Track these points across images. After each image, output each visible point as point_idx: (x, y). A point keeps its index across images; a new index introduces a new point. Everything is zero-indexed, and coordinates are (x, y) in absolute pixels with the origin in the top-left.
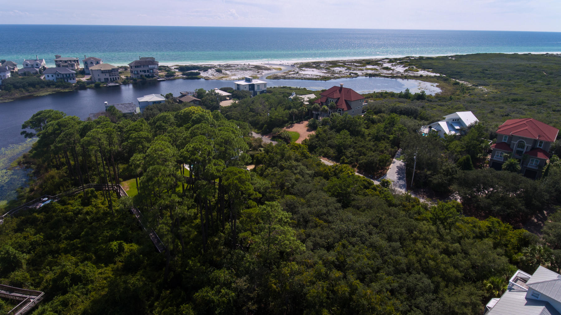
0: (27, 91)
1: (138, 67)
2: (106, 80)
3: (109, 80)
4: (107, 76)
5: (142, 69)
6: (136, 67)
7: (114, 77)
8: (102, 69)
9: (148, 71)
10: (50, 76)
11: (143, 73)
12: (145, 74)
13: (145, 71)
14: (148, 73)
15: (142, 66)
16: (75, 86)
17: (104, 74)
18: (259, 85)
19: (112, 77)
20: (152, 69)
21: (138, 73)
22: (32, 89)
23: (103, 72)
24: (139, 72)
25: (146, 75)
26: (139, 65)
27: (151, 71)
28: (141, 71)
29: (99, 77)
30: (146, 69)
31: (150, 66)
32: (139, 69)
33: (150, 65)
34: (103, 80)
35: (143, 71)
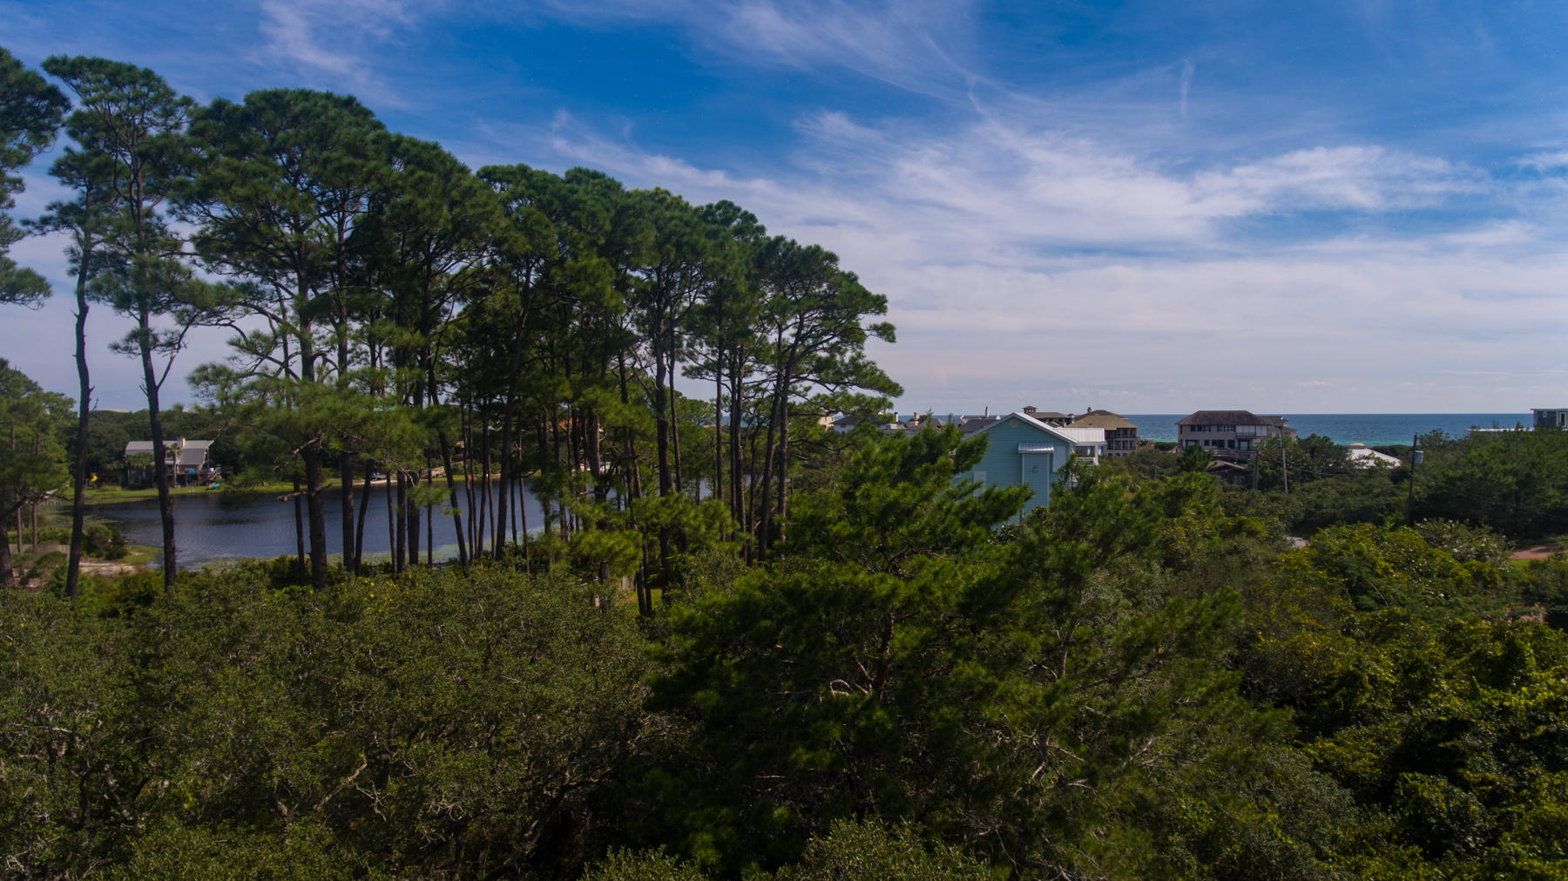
1: (1200, 428)
5: (1213, 435)
6: (1193, 428)
9: (1231, 444)
13: (1220, 444)
15: (1214, 429)
20: (1248, 440)
24: (1201, 443)
26: (1205, 423)
27: (1244, 445)
28: (1207, 443)
30: (1225, 436)
31: (1239, 429)
32: (1201, 436)
33: (1244, 425)
35: (1214, 443)
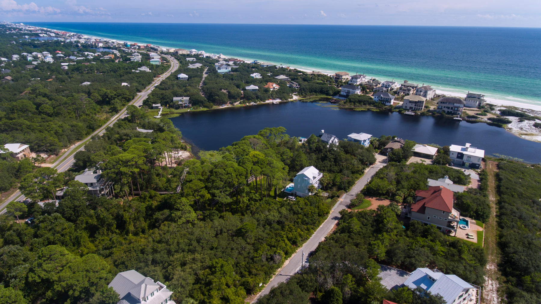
0: (355, 104)
1: (443, 103)
2: (411, 108)
3: (414, 109)
4: (413, 106)
5: (447, 105)
6: (441, 103)
7: (418, 107)
8: (410, 100)
9: (452, 108)
10: (377, 97)
11: (446, 110)
12: (448, 110)
13: (448, 108)
14: (451, 110)
15: (448, 103)
16: (385, 108)
17: (411, 104)
18: (469, 157)
19: (416, 107)
20: (458, 107)
21: (441, 108)
22: (358, 104)
23: (410, 102)
24: (443, 107)
25: (448, 112)
26: (445, 101)
27: (456, 109)
28: (445, 107)
29: (406, 105)
30: (451, 106)
31: (455, 105)
32: (443, 105)
34: (408, 108)
35: (447, 107)
